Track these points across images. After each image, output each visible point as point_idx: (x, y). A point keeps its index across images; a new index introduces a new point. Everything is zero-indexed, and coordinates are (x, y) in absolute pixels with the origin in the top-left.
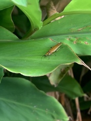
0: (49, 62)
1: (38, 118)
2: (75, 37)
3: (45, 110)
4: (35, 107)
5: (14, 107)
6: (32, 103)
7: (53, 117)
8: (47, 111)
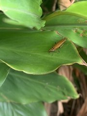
0: (52, 59)
1: (49, 94)
2: (82, 29)
3: (57, 87)
4: (47, 83)
5: (28, 83)
6: (44, 81)
7: (64, 94)
8: (58, 88)
